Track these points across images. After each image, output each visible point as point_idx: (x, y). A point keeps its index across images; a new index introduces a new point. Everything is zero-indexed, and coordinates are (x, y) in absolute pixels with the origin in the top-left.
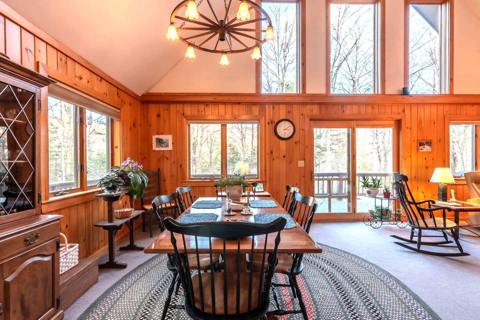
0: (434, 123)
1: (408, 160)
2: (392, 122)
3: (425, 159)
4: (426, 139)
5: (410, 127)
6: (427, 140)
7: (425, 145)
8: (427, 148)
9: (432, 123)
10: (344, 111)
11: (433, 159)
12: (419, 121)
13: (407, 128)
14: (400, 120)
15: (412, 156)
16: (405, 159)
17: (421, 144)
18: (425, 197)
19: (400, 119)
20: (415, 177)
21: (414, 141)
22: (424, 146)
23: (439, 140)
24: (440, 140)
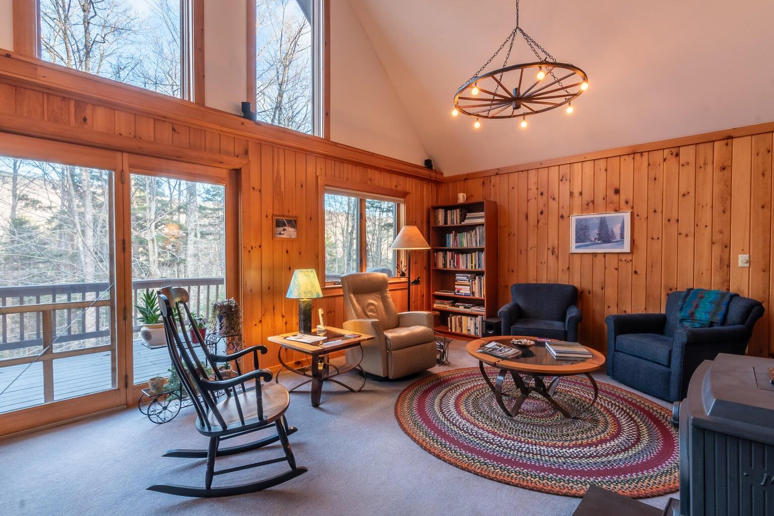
0: (302, 187)
1: (255, 254)
2: (224, 173)
3: (287, 252)
4: (288, 215)
5: (259, 188)
6: (289, 217)
7: (285, 226)
8: (290, 232)
9: (299, 186)
10: (85, 120)
11: (300, 253)
12: (275, 177)
13: (254, 188)
14: (238, 169)
15: (263, 245)
16: (249, 251)
17: (279, 224)
18: (286, 323)
19: (238, 167)
20: (269, 288)
21: (267, 216)
22: (285, 228)
23: (309, 218)
24: (311, 219)
